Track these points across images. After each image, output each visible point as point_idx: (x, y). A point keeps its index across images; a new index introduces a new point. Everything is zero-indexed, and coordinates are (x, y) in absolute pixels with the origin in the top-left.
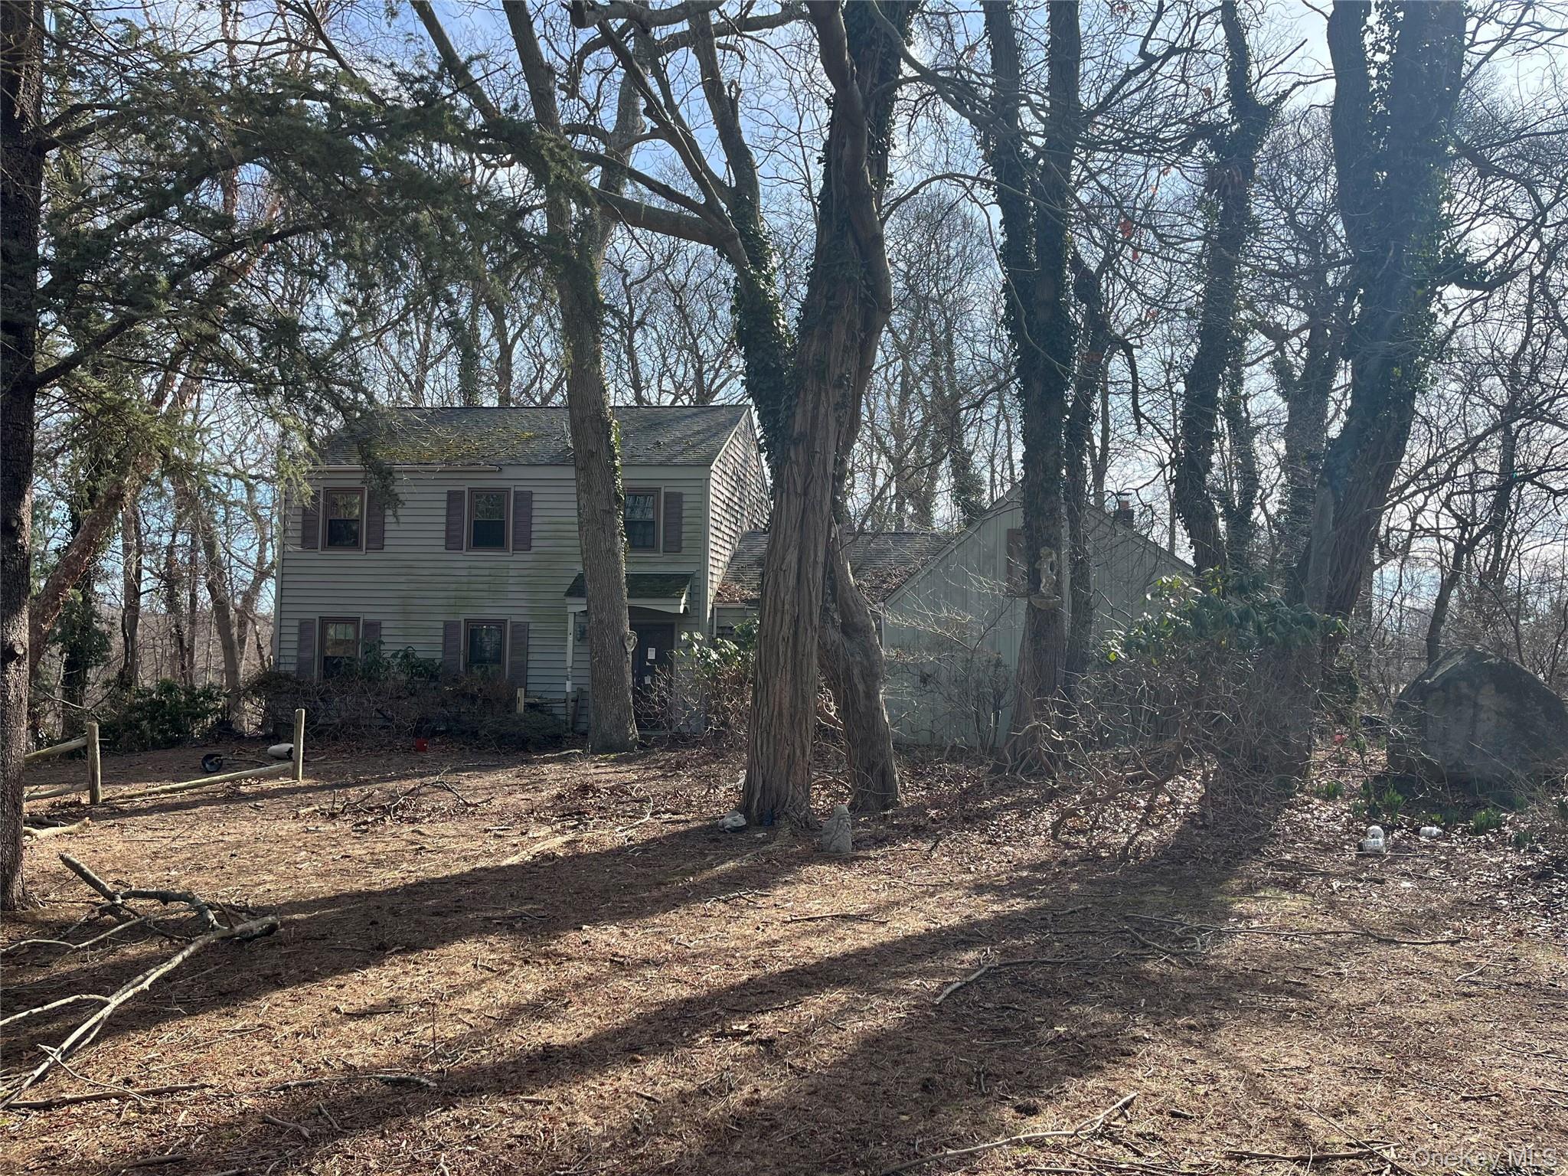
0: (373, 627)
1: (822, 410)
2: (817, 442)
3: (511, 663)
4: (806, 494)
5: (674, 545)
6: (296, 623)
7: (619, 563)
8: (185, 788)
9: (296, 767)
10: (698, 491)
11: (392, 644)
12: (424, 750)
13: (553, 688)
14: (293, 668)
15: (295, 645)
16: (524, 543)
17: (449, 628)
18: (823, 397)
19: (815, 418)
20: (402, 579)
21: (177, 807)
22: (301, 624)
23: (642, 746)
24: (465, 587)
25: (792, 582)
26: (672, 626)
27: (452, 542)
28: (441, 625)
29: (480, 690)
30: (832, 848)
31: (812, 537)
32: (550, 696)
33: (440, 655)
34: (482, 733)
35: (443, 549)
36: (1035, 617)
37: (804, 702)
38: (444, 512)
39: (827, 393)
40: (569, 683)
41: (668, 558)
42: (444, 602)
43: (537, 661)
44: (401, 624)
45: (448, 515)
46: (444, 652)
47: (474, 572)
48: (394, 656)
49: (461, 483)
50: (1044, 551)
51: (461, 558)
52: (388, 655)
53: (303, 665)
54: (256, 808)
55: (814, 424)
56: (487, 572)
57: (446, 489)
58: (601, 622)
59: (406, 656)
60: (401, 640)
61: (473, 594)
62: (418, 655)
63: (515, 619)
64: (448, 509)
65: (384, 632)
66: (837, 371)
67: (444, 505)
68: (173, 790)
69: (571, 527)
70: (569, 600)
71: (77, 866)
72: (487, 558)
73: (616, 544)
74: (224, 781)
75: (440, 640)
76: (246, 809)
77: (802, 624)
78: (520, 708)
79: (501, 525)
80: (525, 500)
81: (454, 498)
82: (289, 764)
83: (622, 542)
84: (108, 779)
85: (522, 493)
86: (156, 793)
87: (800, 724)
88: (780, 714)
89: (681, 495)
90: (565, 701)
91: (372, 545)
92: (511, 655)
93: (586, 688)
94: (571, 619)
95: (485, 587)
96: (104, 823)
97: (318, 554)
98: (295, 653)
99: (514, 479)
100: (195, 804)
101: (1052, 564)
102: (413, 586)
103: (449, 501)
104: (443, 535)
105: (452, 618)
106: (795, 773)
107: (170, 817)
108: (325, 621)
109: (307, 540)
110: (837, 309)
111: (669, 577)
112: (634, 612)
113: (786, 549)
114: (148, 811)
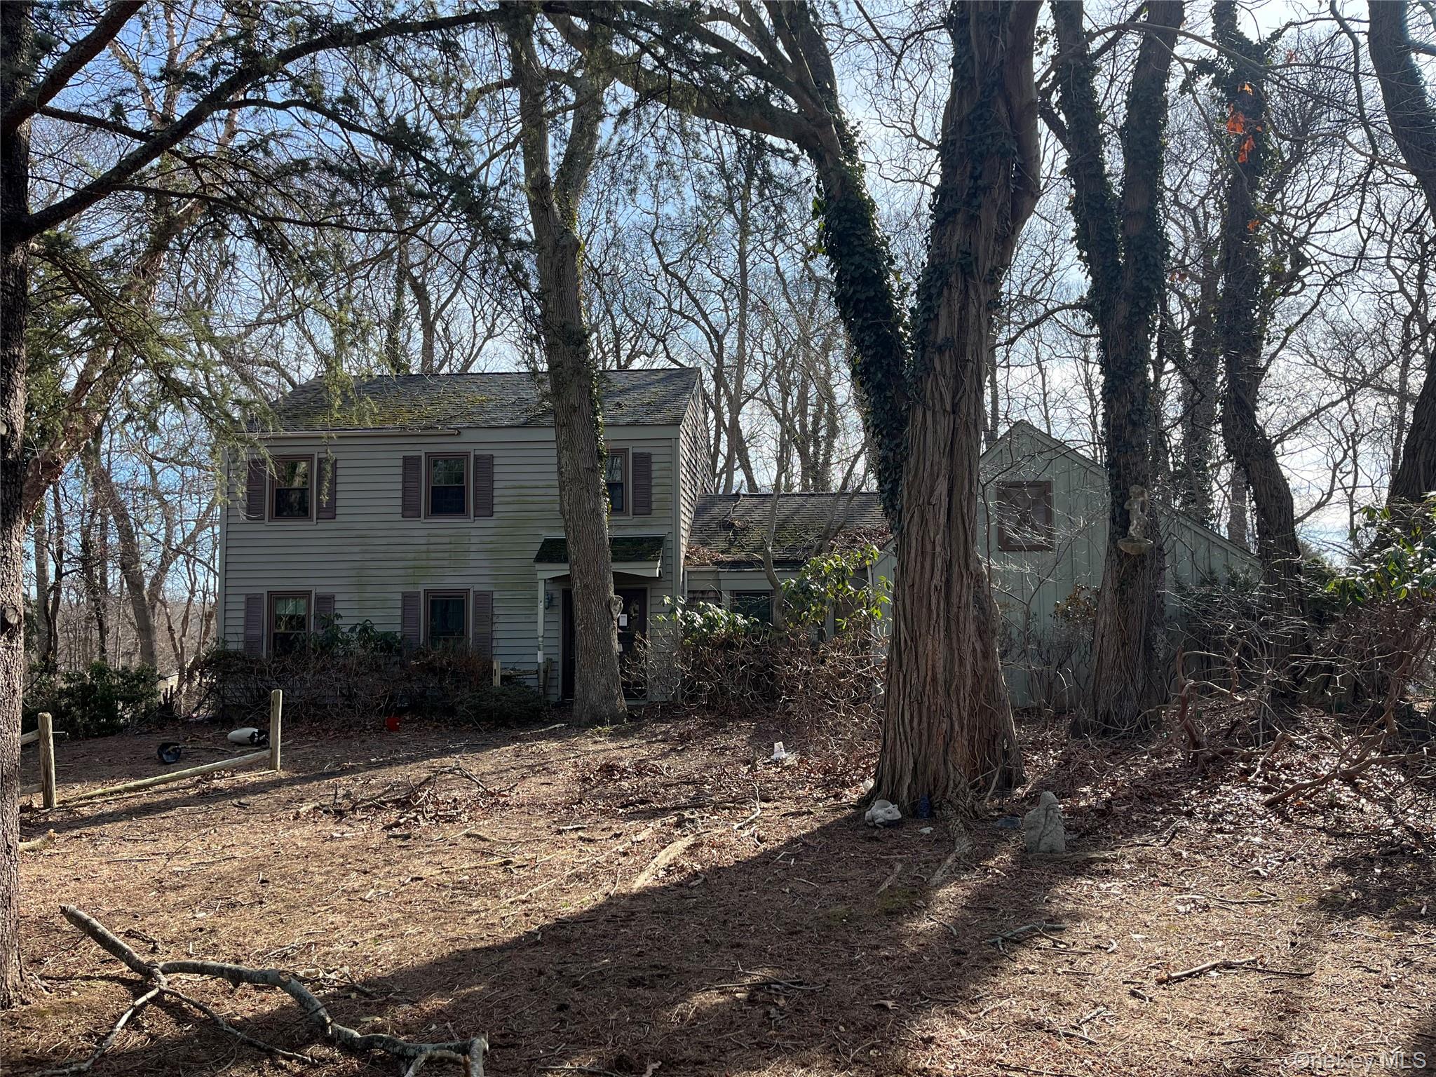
0: (326, 601)
1: (973, 311)
2: (969, 349)
3: (474, 634)
4: (955, 410)
5: (644, 507)
6: (243, 599)
7: (601, 523)
8: (151, 785)
9: (273, 755)
10: (667, 451)
11: (348, 618)
12: (397, 729)
13: (526, 659)
14: (241, 646)
15: (242, 622)
16: (486, 508)
17: (408, 599)
18: (972, 293)
19: (963, 320)
20: (357, 549)
21: (147, 810)
22: (248, 601)
23: (631, 718)
24: (424, 556)
25: (943, 519)
26: (644, 591)
27: (409, 509)
28: (399, 597)
29: (449, 664)
30: (1043, 847)
31: (966, 463)
32: (523, 667)
33: (398, 628)
34: (461, 708)
35: (399, 517)
36: (1121, 563)
37: (960, 666)
38: (400, 479)
39: (977, 291)
40: (540, 654)
41: (636, 520)
42: (401, 572)
43: (503, 632)
44: (356, 597)
45: (404, 482)
46: (403, 624)
47: (433, 540)
48: (352, 630)
49: (418, 447)
50: (1134, 489)
51: (418, 525)
52: (346, 630)
53: (250, 642)
54: (241, 806)
55: (963, 329)
56: (447, 540)
57: (401, 455)
58: (586, 586)
59: (365, 629)
60: (356, 613)
61: (432, 563)
62: (376, 628)
63: (478, 588)
64: (404, 475)
65: (337, 605)
66: (988, 265)
67: (400, 471)
68: (137, 788)
69: (551, 491)
70: (538, 566)
71: (87, 922)
72: (447, 525)
73: (600, 504)
74: (193, 775)
75: (399, 612)
76: (229, 808)
77: (956, 569)
78: (497, 681)
79: (461, 493)
80: (485, 464)
81: (410, 464)
82: (266, 753)
83: (605, 504)
84: (66, 776)
85: (482, 456)
86: (119, 792)
87: (958, 690)
88: (934, 679)
89: (649, 456)
90: (537, 672)
91: (321, 515)
92: (475, 625)
93: (554, 658)
94: (541, 586)
95: (446, 555)
96: (70, 834)
97: (266, 525)
98: (241, 630)
99: (472, 443)
100: (167, 806)
101: (1143, 503)
102: (368, 556)
103: (405, 467)
104: (399, 502)
105: (410, 589)
106: (955, 752)
107: (145, 823)
108: (276, 597)
109: (253, 508)
110: (987, 189)
111: (640, 541)
112: (618, 577)
113: (934, 478)
114: (114, 817)
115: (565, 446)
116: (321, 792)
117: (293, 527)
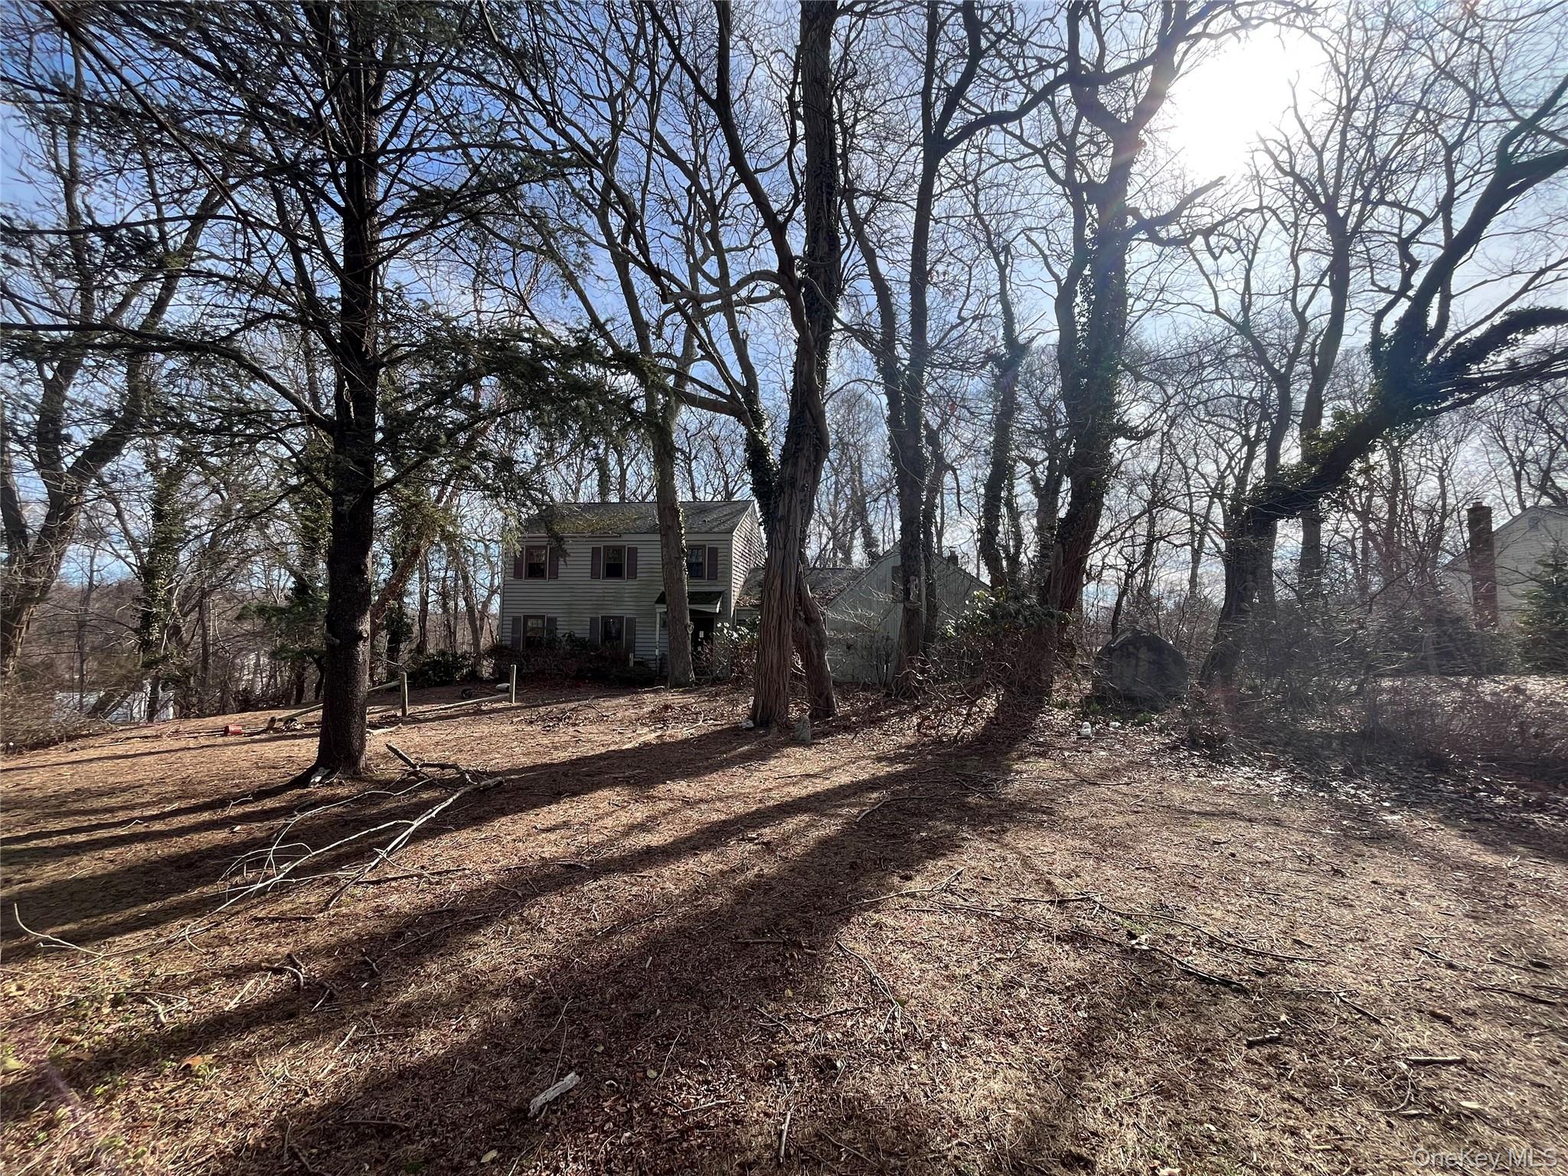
0: (552, 621)
3: (626, 639)
4: (785, 548)
5: (713, 576)
6: (511, 618)
7: (684, 585)
8: (452, 707)
9: (511, 696)
10: (726, 546)
11: (562, 629)
12: (580, 686)
13: (649, 653)
14: (509, 643)
15: (510, 631)
16: (633, 574)
17: (593, 621)
19: (789, 508)
20: (567, 595)
21: (449, 717)
22: (514, 619)
23: (697, 684)
24: (602, 599)
25: (778, 595)
26: (713, 619)
27: (594, 575)
28: (589, 619)
29: (610, 654)
30: (800, 739)
31: (789, 571)
32: (647, 658)
33: (588, 635)
34: (610, 677)
35: (590, 578)
36: (907, 613)
37: (784, 660)
38: (590, 559)
40: (657, 651)
41: (710, 583)
42: (590, 607)
43: (640, 638)
44: (567, 619)
45: (592, 561)
46: (590, 633)
47: (606, 590)
48: (564, 636)
49: (599, 543)
50: (912, 578)
51: (599, 583)
52: (560, 635)
53: (515, 641)
54: (491, 718)
55: (789, 511)
56: (613, 591)
57: (591, 547)
58: (674, 617)
59: (570, 636)
60: (567, 627)
61: (605, 603)
62: (577, 635)
63: (628, 616)
64: (593, 557)
65: (558, 623)
67: (591, 555)
68: (446, 709)
69: (658, 566)
70: (657, 606)
71: (395, 750)
72: (613, 583)
73: (682, 575)
74: (473, 704)
75: (588, 627)
76: (485, 718)
77: (783, 619)
78: (631, 664)
79: (621, 566)
80: (633, 552)
81: (595, 552)
82: (508, 695)
83: (686, 574)
84: (412, 702)
85: (632, 548)
86: (437, 710)
87: (783, 672)
88: (772, 667)
89: (716, 549)
90: (655, 660)
91: (552, 577)
92: (626, 635)
93: (666, 653)
94: (658, 615)
95: (612, 599)
96: (410, 726)
97: (523, 581)
98: (510, 635)
99: (627, 541)
100: (458, 716)
101: (916, 585)
102: (574, 598)
103: (593, 553)
104: (590, 570)
105: (594, 616)
106: (780, 698)
107: (445, 723)
108: (527, 618)
109: (517, 574)
110: (801, 450)
111: (710, 593)
112: (692, 612)
113: (774, 578)
114: (433, 720)
115: (665, 546)
116: (527, 714)
117: (539, 582)
